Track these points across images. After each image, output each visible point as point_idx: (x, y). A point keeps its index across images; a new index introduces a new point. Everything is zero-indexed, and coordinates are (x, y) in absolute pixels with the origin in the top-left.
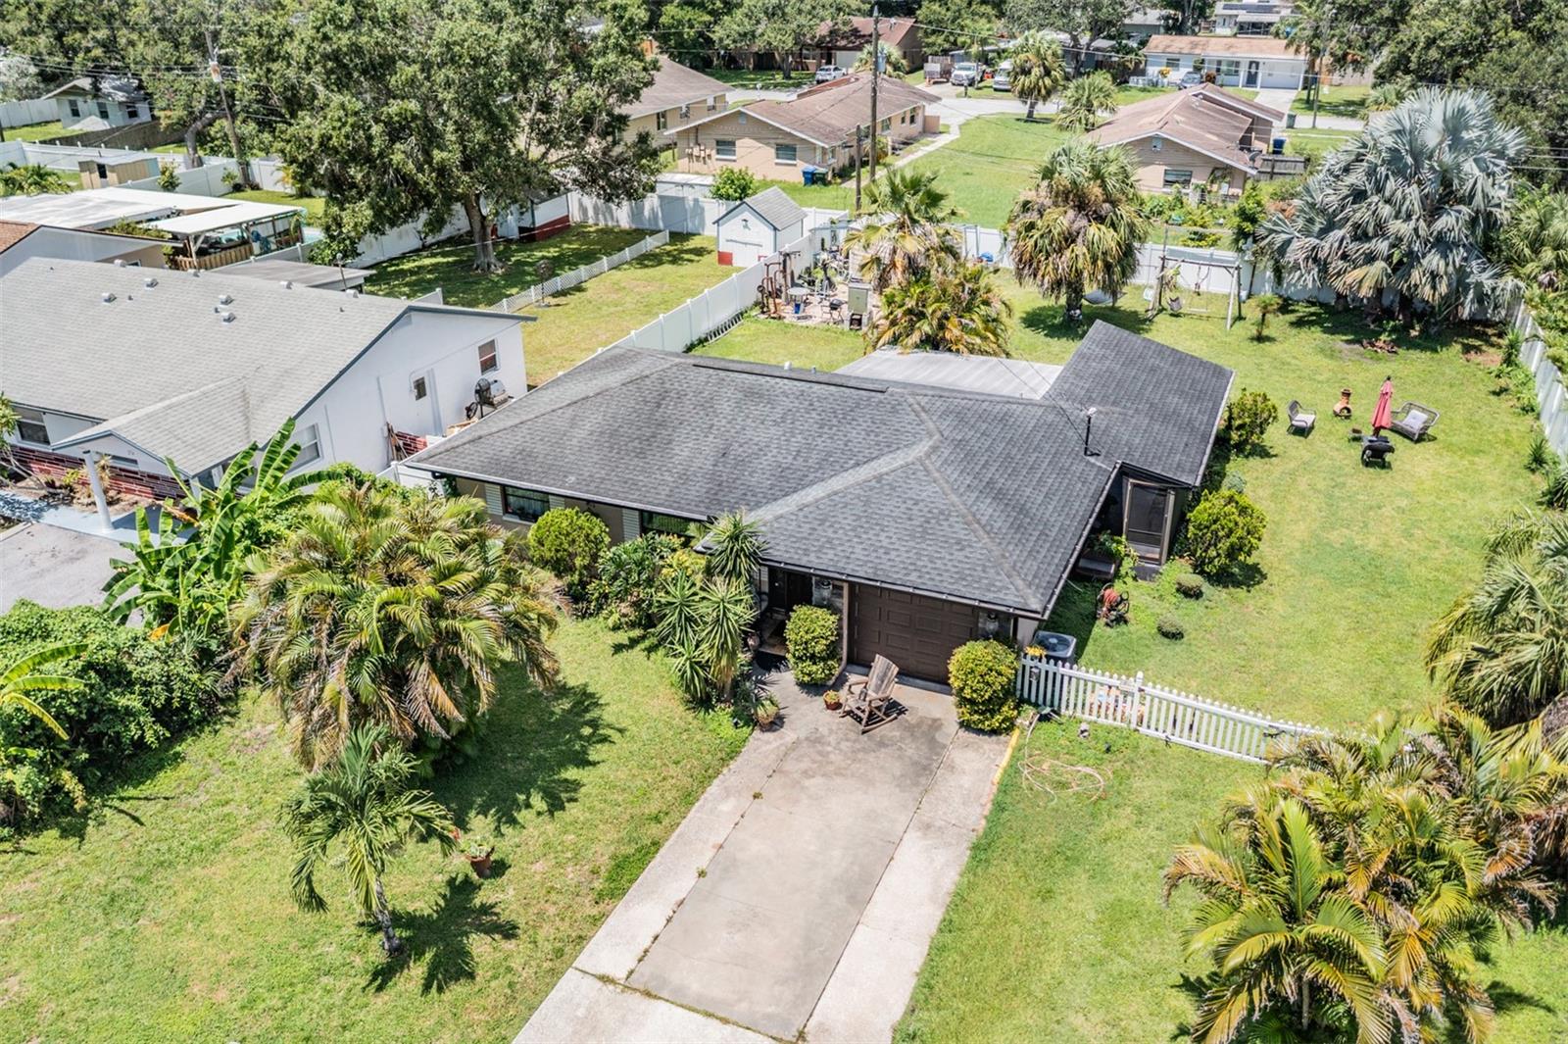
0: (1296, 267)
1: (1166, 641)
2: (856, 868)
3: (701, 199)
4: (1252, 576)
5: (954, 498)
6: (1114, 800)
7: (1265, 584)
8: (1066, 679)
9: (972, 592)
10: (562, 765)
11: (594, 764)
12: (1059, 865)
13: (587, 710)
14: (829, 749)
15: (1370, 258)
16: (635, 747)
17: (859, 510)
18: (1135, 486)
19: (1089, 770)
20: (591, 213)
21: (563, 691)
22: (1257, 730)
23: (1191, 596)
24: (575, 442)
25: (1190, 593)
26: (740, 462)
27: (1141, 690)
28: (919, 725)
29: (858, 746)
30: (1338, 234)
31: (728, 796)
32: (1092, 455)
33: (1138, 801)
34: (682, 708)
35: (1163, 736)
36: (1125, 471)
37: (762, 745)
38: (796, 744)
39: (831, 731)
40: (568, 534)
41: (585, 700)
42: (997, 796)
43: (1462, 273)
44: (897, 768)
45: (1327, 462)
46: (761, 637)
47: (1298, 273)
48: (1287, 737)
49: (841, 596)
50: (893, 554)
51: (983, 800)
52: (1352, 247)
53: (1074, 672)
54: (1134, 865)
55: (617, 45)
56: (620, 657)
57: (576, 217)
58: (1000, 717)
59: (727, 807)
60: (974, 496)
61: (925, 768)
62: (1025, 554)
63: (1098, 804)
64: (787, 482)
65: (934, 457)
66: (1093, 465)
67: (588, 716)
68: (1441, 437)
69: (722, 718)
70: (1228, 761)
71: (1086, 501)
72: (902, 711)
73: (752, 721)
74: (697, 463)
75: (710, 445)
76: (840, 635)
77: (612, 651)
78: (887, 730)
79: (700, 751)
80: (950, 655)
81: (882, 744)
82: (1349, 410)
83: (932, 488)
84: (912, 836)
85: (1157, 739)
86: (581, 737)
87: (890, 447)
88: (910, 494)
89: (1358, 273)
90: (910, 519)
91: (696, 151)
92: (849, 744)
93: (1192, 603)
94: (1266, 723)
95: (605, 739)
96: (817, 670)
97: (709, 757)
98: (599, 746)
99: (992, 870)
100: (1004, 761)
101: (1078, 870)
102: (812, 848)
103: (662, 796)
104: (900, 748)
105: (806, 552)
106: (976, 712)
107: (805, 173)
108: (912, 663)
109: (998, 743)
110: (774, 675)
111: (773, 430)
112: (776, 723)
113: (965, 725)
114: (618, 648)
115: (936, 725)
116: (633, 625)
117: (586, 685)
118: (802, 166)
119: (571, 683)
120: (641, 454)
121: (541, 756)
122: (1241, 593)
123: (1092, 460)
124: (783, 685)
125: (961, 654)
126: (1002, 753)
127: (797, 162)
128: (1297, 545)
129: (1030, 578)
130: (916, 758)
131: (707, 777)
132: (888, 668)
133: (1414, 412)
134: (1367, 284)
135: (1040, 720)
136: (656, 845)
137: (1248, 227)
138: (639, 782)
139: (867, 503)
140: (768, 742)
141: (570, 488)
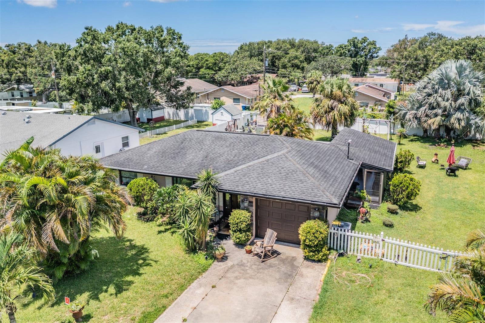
0: (410, 120)
1: (387, 228)
2: (259, 317)
3: (208, 110)
4: (416, 208)
5: (298, 166)
6: (377, 287)
7: (422, 210)
8: (349, 237)
9: (308, 198)
10: (127, 275)
11: (141, 274)
12: (356, 315)
13: (143, 254)
14: (247, 268)
15: (436, 115)
16: (161, 268)
17: (259, 171)
18: (368, 172)
19: (364, 275)
20: (171, 116)
21: (133, 247)
22: (437, 256)
23: (394, 213)
24: (149, 155)
25: (393, 212)
26: (213, 159)
27: (383, 240)
28: (286, 259)
29: (260, 267)
30: (423, 109)
31: (200, 287)
32: (350, 159)
33: (387, 288)
34: (184, 253)
35: (394, 262)
36: (364, 166)
37: (217, 267)
38: (232, 266)
39: (248, 261)
40: (142, 186)
41: (142, 250)
42: (323, 286)
43: (468, 119)
44: (277, 276)
45: (434, 175)
46: (219, 227)
47: (410, 122)
48: (451, 258)
49: (252, 206)
50: (274, 186)
51: (317, 288)
52: (429, 112)
53: (353, 234)
54: (392, 314)
55: (179, 55)
56: (160, 235)
57: (167, 117)
58: (321, 254)
59: (200, 291)
60: (306, 166)
61: (290, 275)
62: (329, 185)
63: (370, 288)
64: (230, 164)
65: (289, 154)
66: (351, 162)
67: (143, 256)
68: (473, 168)
69: (201, 257)
70: (425, 271)
71: (351, 172)
72: (279, 254)
73: (214, 258)
74: (195, 160)
75: (201, 155)
76: (252, 220)
77: (157, 233)
78: (272, 261)
79: (190, 269)
80: (299, 227)
81: (270, 266)
82: (438, 161)
83: (288, 163)
84: (285, 302)
85: (391, 263)
86: (138, 264)
87: (272, 152)
88: (280, 165)
89: (432, 120)
90: (280, 173)
91: (208, 101)
92: (256, 266)
93: (395, 216)
94: (441, 252)
95: (148, 265)
96: (242, 236)
97: (194, 271)
98: (145, 267)
99: (324, 317)
100: (325, 272)
101: (366, 317)
102: (238, 308)
103: (170, 287)
104: (278, 268)
105: (237, 186)
106: (311, 251)
107: (242, 107)
108: (283, 236)
109: (321, 265)
110: (224, 241)
111: (226, 149)
112: (224, 258)
113: (307, 258)
114: (160, 232)
115: (294, 259)
116: (167, 224)
117: (144, 245)
118: (242, 105)
119: (138, 244)
120: (174, 158)
121: (118, 271)
122: (413, 213)
123: (351, 161)
124: (228, 245)
125: (304, 226)
126: (324, 269)
127: (240, 104)
128: (430, 199)
129: (332, 193)
130: (286, 271)
131: (192, 279)
132: (273, 234)
133: (462, 159)
134: (436, 123)
135: (339, 256)
136: (165, 307)
137: (391, 110)
138: (160, 281)
139: (263, 169)
140: (220, 266)
141: (145, 170)
